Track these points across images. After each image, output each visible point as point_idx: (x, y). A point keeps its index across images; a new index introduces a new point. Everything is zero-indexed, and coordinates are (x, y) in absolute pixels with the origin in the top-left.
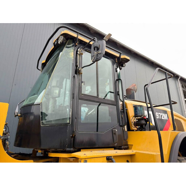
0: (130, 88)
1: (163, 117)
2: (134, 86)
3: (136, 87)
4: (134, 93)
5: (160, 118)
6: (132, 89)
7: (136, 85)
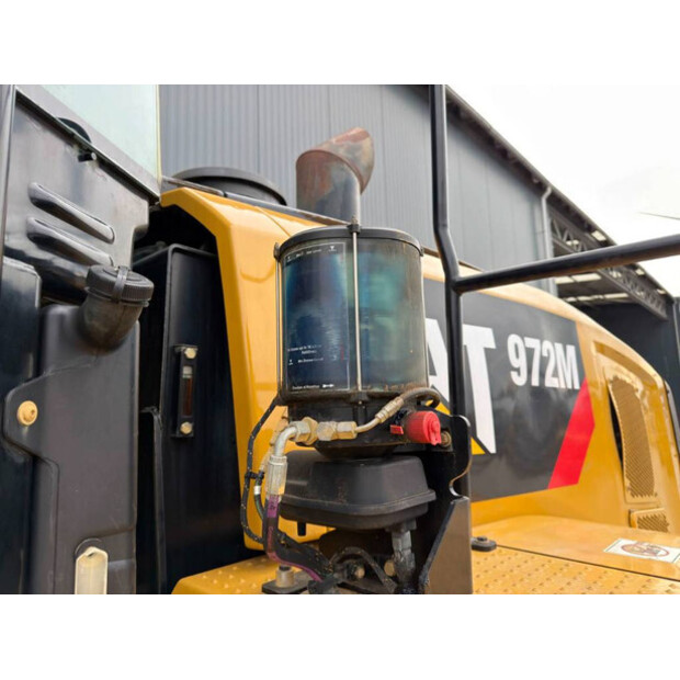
0: (325, 148)
1: (555, 374)
2: (356, 138)
3: (366, 143)
4: (347, 187)
5: (535, 382)
6: (341, 153)
7: (365, 135)
